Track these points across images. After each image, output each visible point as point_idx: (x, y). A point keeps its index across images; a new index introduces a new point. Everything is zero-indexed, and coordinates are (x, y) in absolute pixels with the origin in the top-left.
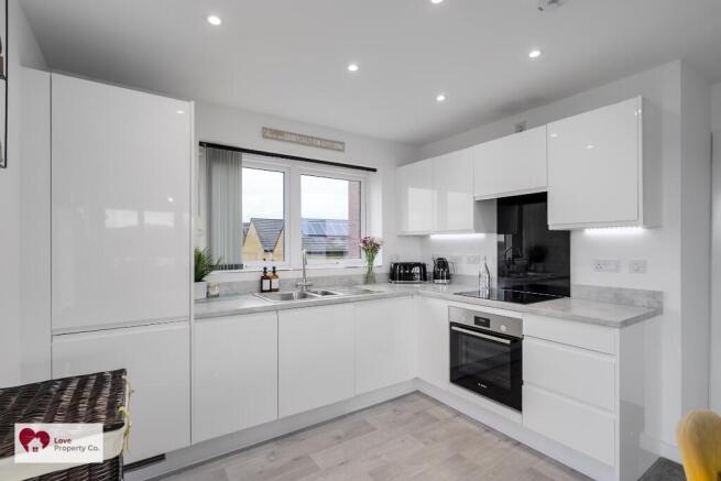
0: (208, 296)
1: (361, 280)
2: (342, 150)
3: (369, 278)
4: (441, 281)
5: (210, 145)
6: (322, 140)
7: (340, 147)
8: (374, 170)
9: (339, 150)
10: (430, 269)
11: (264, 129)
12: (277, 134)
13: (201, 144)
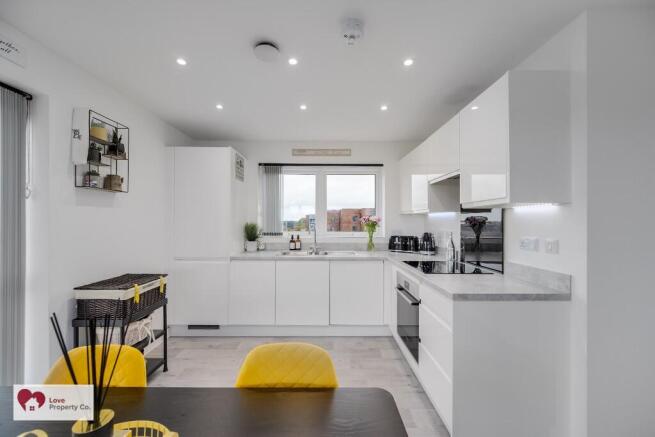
0: (258, 249)
1: (365, 247)
2: (350, 155)
3: (371, 246)
4: (425, 252)
5: (265, 165)
6: (333, 150)
7: (348, 152)
8: (382, 165)
9: (347, 155)
10: (420, 241)
11: (294, 150)
12: (302, 152)
13: (260, 164)
